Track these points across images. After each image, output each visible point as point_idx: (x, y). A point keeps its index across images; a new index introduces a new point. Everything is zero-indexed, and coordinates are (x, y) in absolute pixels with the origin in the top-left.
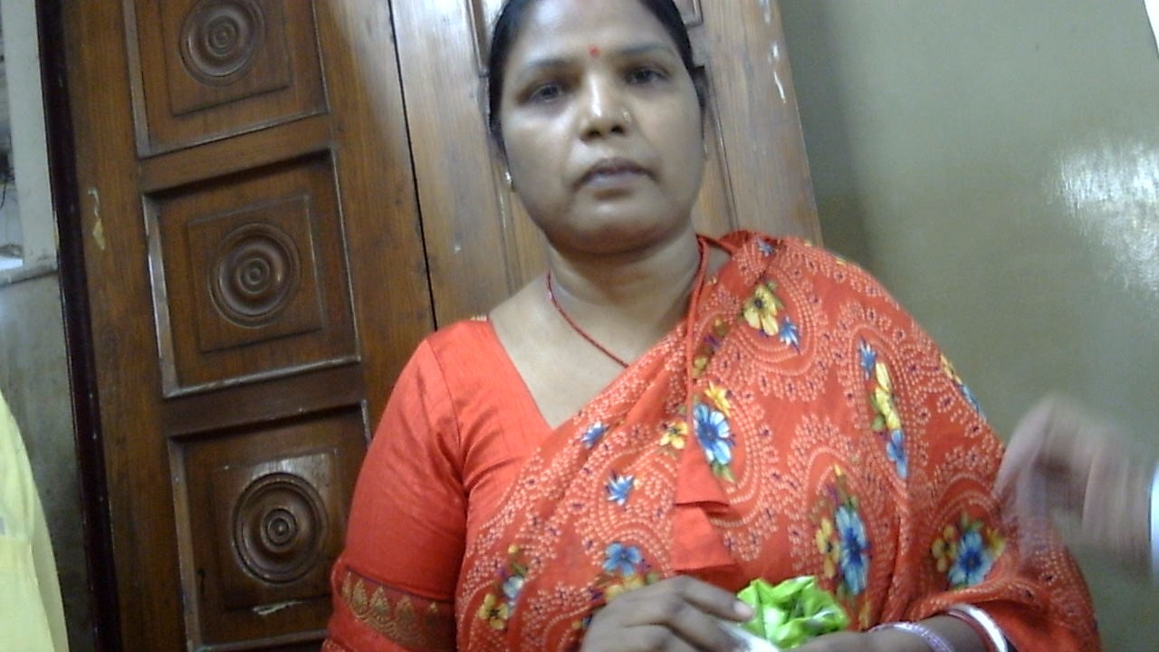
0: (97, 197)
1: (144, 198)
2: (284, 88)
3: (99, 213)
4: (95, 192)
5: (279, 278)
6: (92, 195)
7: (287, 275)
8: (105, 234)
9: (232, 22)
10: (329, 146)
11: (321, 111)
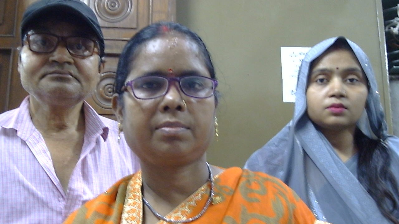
10: (11, 48)
11: (11, 35)
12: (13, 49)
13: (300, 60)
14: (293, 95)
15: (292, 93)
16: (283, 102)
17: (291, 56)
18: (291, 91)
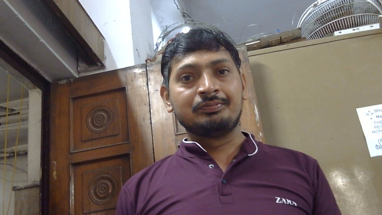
0: (55, 163)
1: (70, 165)
2: (117, 135)
3: (56, 169)
4: (55, 162)
5: (110, 191)
6: (54, 163)
7: (113, 190)
8: (57, 175)
9: (103, 116)
10: (129, 152)
11: (128, 142)
12: (131, 153)
13: (377, 116)
14: (378, 149)
15: (377, 148)
16: (371, 157)
17: (368, 115)
18: (375, 146)
